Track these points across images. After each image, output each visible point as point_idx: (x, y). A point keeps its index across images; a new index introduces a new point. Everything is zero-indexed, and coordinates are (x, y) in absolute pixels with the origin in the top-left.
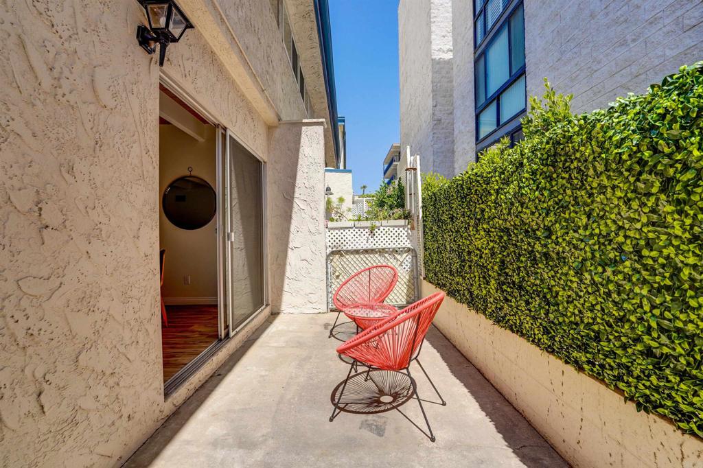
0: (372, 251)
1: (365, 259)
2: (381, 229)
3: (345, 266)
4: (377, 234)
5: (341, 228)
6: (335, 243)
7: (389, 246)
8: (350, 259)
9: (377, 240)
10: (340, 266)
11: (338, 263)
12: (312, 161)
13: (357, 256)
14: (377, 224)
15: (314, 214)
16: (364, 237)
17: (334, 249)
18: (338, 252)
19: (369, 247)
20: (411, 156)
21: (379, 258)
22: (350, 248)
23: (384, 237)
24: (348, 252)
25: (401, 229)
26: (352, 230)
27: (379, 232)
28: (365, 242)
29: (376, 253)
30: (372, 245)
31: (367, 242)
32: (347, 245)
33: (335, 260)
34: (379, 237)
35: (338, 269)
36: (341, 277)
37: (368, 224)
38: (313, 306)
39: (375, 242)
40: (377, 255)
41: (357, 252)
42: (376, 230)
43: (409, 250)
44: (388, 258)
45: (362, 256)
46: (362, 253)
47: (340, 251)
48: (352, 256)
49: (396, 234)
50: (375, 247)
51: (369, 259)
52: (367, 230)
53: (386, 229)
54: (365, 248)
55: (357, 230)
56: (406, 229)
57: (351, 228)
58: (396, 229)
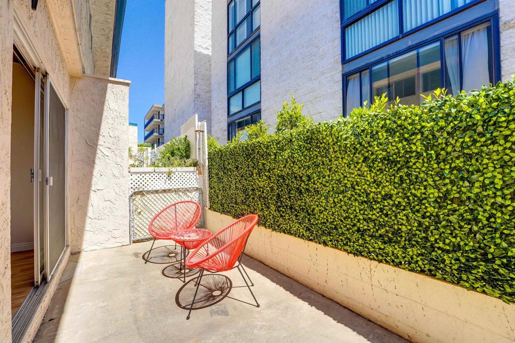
0: (169, 191)
1: (163, 197)
2: (177, 173)
3: (146, 203)
4: (173, 178)
5: (143, 173)
6: (136, 185)
7: (182, 187)
8: (150, 198)
9: (173, 182)
10: (142, 204)
11: (139, 202)
12: (118, 114)
13: (157, 195)
14: (173, 169)
15: (119, 160)
16: (163, 180)
17: (136, 190)
18: (141, 193)
19: (167, 188)
20: (198, 122)
21: (175, 196)
22: (150, 189)
23: (179, 180)
24: (148, 192)
25: (191, 174)
26: (152, 175)
27: (175, 176)
28: (163, 184)
29: (173, 192)
30: (169, 186)
31: (165, 184)
32: (148, 187)
33: (137, 199)
34: (175, 180)
35: (140, 206)
36: (142, 213)
37: (166, 169)
38: (116, 240)
39: (171, 184)
40: (173, 194)
41: (157, 192)
42: (173, 174)
43: (197, 189)
44: (182, 195)
45: (161, 195)
46: (161, 192)
47: (141, 192)
48: (152, 195)
49: (188, 178)
50: (171, 188)
51: (167, 197)
52: (165, 174)
53: (180, 174)
54: (163, 188)
55: (156, 174)
56: (195, 174)
57: (152, 173)
58: (188, 174)
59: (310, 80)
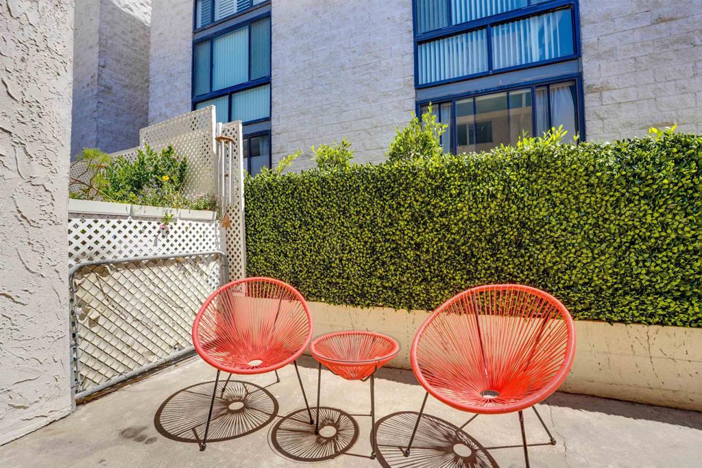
0: (165, 261)
1: (151, 277)
2: (179, 222)
3: (111, 295)
4: (171, 232)
5: (101, 216)
6: (83, 249)
7: (191, 252)
8: (122, 281)
9: (172, 241)
10: (100, 297)
11: (94, 291)
12: (39, 39)
13: (137, 272)
14: (175, 213)
15: (40, 172)
16: (151, 237)
17: (84, 261)
18: (100, 269)
19: (160, 255)
21: (176, 273)
22: (121, 258)
23: (183, 236)
24: (118, 265)
25: (207, 225)
26: (125, 222)
27: (175, 228)
28: (151, 245)
29: (172, 264)
30: (164, 250)
31: (156, 245)
32: (115, 252)
33: (86, 286)
34: (176, 236)
35: (94, 304)
36: (101, 321)
37: (159, 212)
38: (27, 414)
39: (168, 245)
40: (172, 268)
41: (137, 264)
42: (172, 224)
43: (217, 257)
44: (190, 270)
45: (146, 271)
46: (147, 265)
47: (98, 265)
48: (127, 273)
49: (201, 233)
50: (168, 254)
51: (160, 275)
52: (154, 223)
53: (187, 223)
54: (151, 255)
55: (135, 222)
56: (213, 225)
57: (125, 217)
58: (200, 224)
59: (366, 100)
